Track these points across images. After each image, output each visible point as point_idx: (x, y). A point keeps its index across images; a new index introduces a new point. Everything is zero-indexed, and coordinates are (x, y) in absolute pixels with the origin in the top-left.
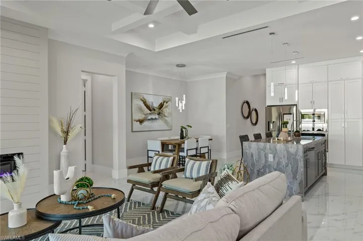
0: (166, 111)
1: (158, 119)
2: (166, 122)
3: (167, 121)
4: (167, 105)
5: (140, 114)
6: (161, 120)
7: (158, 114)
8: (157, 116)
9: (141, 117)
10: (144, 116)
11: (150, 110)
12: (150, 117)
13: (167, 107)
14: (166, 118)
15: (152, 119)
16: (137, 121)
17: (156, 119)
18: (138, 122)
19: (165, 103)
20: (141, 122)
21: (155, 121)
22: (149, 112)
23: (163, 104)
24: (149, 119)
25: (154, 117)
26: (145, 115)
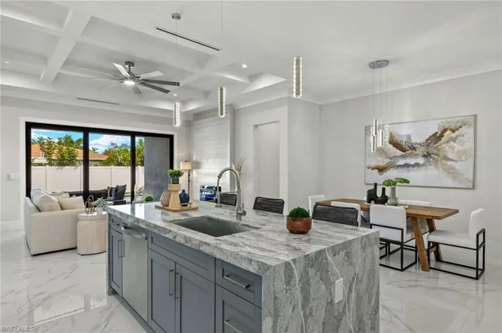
0: (449, 148)
1: (422, 165)
2: (451, 172)
3: (453, 168)
4: (454, 135)
5: (379, 158)
6: (433, 167)
7: (424, 156)
8: (421, 161)
9: (382, 162)
10: (388, 160)
11: (404, 150)
12: (401, 162)
13: (454, 140)
14: (449, 163)
15: (407, 165)
16: (373, 169)
17: (417, 165)
18: (377, 171)
19: (448, 132)
20: (381, 170)
21: (415, 168)
22: (399, 153)
23: (442, 136)
24: (400, 166)
25: (412, 162)
26: (391, 159)
